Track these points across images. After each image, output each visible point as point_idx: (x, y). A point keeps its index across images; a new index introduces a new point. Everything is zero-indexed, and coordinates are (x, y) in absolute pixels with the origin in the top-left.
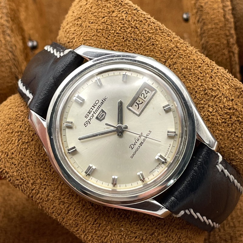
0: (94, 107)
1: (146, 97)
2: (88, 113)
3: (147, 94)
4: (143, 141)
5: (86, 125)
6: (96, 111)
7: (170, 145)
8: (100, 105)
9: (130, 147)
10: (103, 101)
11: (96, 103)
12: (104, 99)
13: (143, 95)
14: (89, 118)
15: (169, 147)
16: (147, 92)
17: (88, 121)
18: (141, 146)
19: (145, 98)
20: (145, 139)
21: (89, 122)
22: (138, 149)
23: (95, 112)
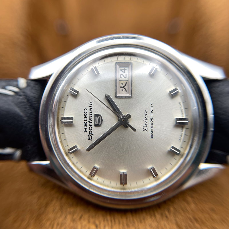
0: (86, 117)
1: (126, 76)
2: (84, 126)
3: (124, 72)
4: (152, 117)
5: (91, 139)
6: (91, 119)
7: (180, 103)
8: (90, 112)
9: (144, 130)
10: (90, 106)
11: (86, 112)
12: (90, 104)
13: (122, 76)
14: (88, 130)
15: (181, 106)
16: (124, 71)
17: (90, 134)
18: (153, 122)
19: (126, 78)
20: (152, 113)
21: (92, 134)
22: (152, 127)
23: (91, 121)
